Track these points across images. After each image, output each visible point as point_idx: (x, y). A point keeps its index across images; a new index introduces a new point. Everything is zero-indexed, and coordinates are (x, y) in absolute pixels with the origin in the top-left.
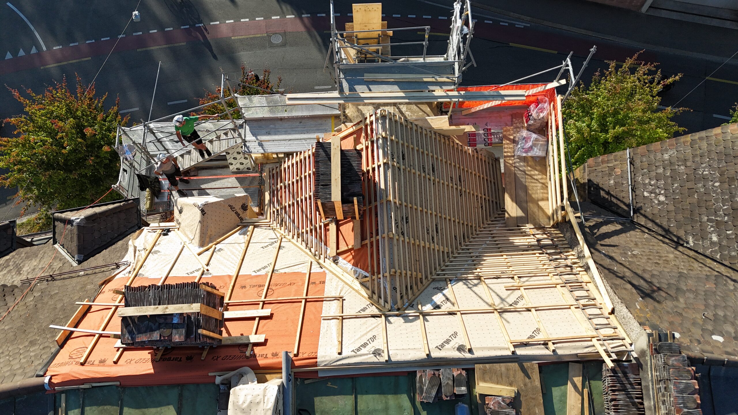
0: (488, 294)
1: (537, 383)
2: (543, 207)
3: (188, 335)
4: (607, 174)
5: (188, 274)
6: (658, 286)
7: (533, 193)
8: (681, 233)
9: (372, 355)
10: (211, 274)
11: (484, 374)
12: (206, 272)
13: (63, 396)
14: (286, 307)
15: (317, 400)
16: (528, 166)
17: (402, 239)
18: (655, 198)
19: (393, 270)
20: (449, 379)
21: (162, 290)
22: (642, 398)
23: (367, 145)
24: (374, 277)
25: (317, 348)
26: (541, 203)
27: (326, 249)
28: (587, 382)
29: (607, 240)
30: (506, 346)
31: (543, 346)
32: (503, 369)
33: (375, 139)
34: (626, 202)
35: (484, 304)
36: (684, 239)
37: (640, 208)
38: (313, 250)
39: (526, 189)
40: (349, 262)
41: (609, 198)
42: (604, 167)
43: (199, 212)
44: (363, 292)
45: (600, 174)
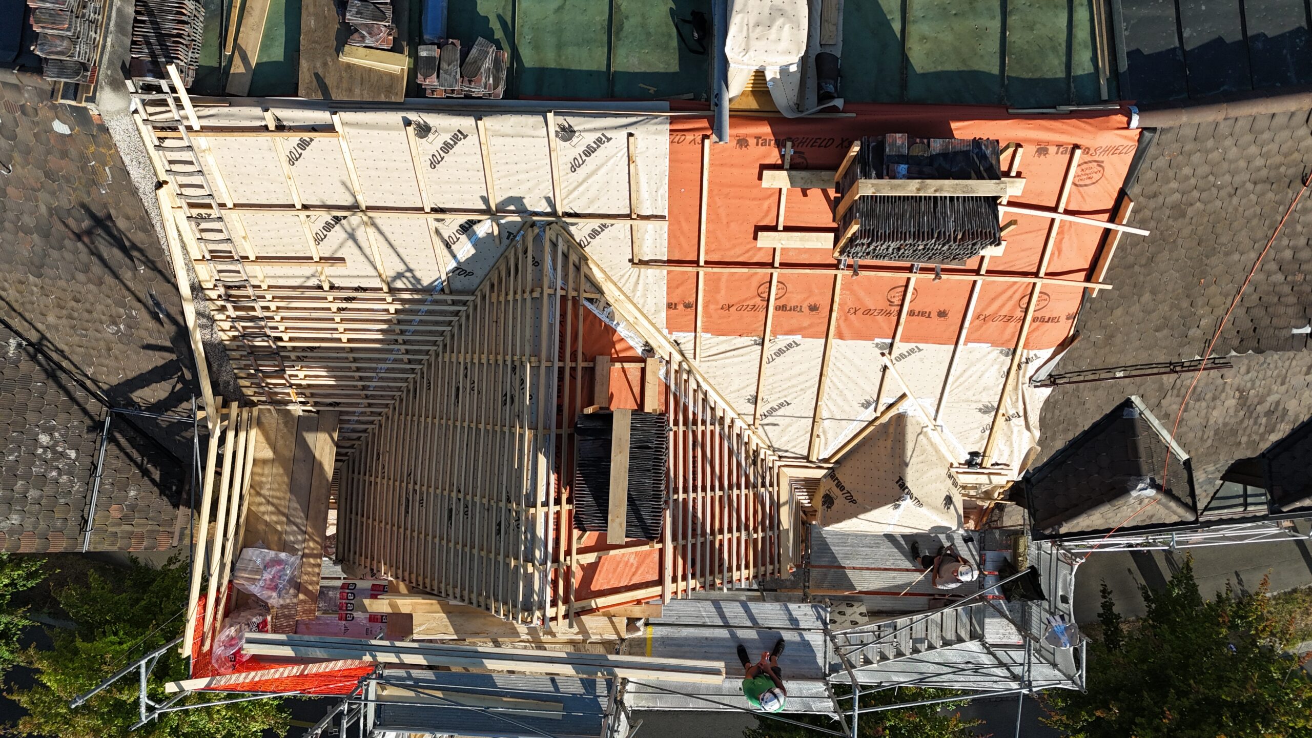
0: (374, 248)
1: (304, 64)
2: (267, 446)
3: (881, 146)
4: (139, 511)
5: (920, 350)
6: (79, 244)
7: (281, 476)
8: (26, 365)
9: (575, 129)
10: (877, 345)
11: (391, 86)
12: (886, 352)
13: (1105, 96)
14: (732, 253)
15: (674, 67)
16: (280, 533)
17: (515, 358)
18: (56, 443)
19: (535, 295)
20: (446, 72)
21: (932, 230)
22: (136, 21)
23: (568, 558)
24: (575, 294)
25: (671, 153)
26: (268, 454)
27: (666, 378)
28: (223, 64)
29: (161, 362)
30: (347, 129)
31: (285, 123)
32: (357, 91)
33: (549, 564)
34: (115, 448)
35: (384, 229)
36: (23, 353)
37: (91, 430)
38: (693, 385)
39: (293, 487)
40: (622, 339)
41: (145, 462)
42: (140, 526)
43: (909, 484)
44: (598, 275)
45: (151, 515)
